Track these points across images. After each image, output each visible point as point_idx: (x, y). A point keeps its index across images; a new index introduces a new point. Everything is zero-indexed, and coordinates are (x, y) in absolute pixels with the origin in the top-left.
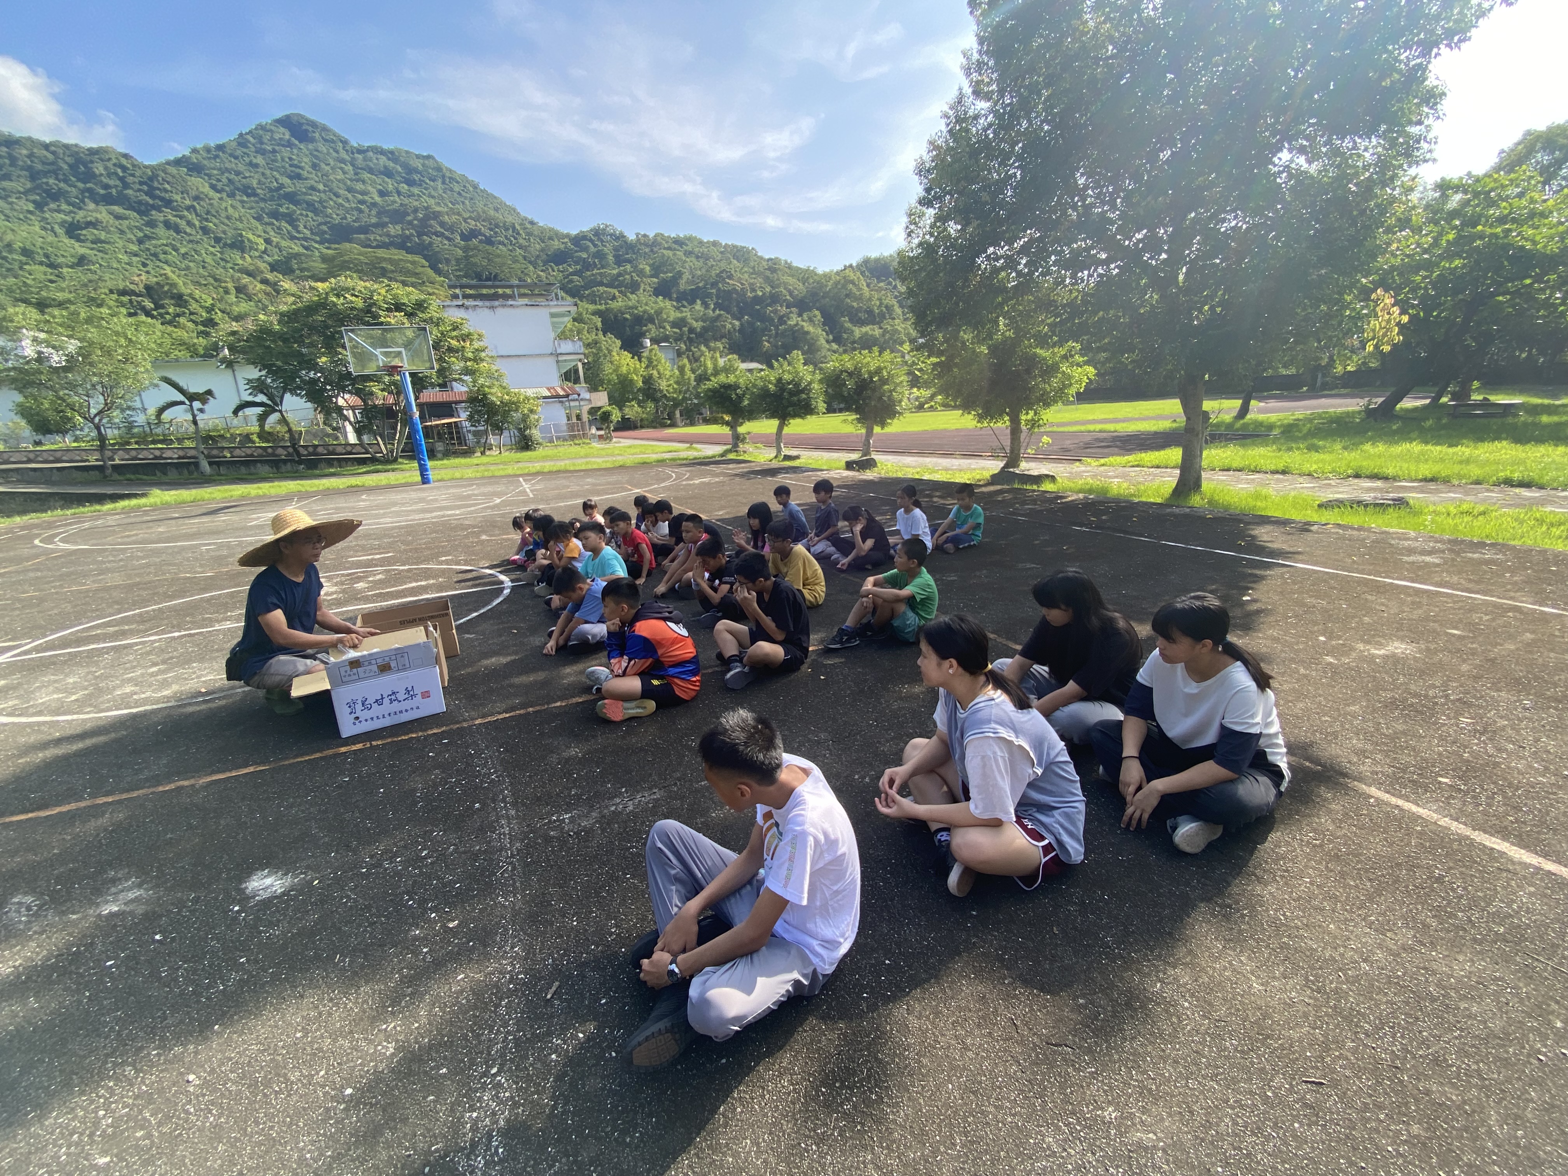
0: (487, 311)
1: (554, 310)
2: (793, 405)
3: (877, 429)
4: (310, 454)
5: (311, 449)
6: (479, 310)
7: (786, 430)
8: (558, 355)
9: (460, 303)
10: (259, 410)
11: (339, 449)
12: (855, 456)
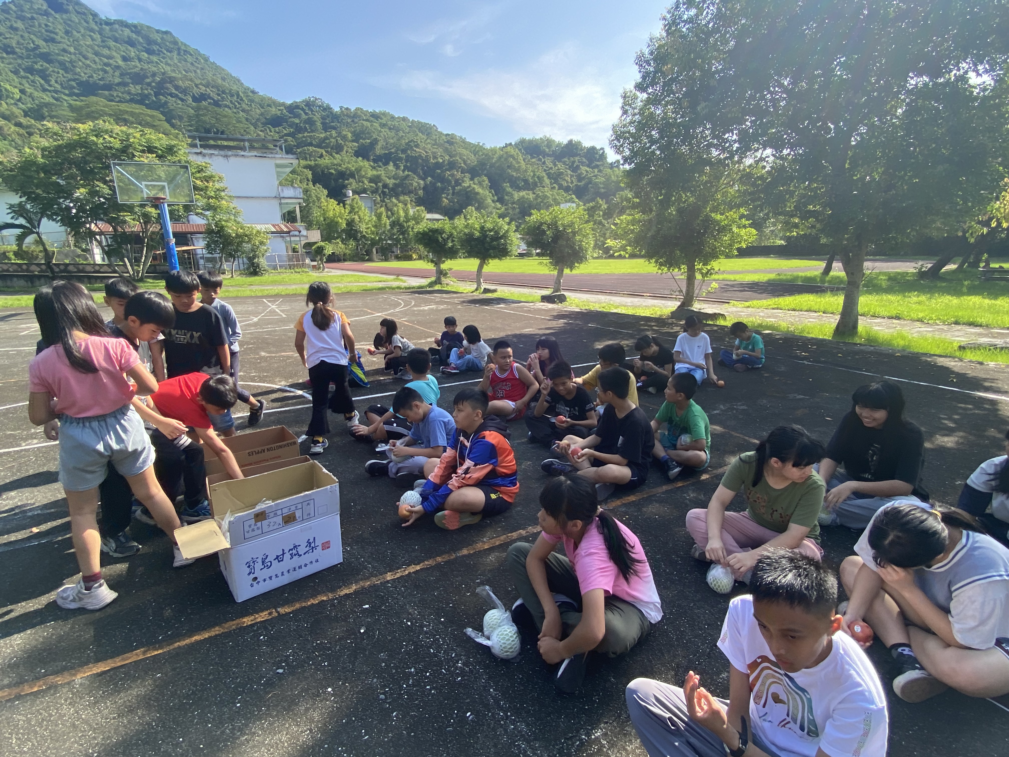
0: (221, 159)
1: (279, 162)
2: (494, 248)
3: (567, 271)
4: (62, 271)
5: (62, 267)
6: (215, 158)
7: (486, 269)
8: (281, 198)
9: (199, 151)
10: (18, 231)
11: (89, 268)
12: (547, 292)
